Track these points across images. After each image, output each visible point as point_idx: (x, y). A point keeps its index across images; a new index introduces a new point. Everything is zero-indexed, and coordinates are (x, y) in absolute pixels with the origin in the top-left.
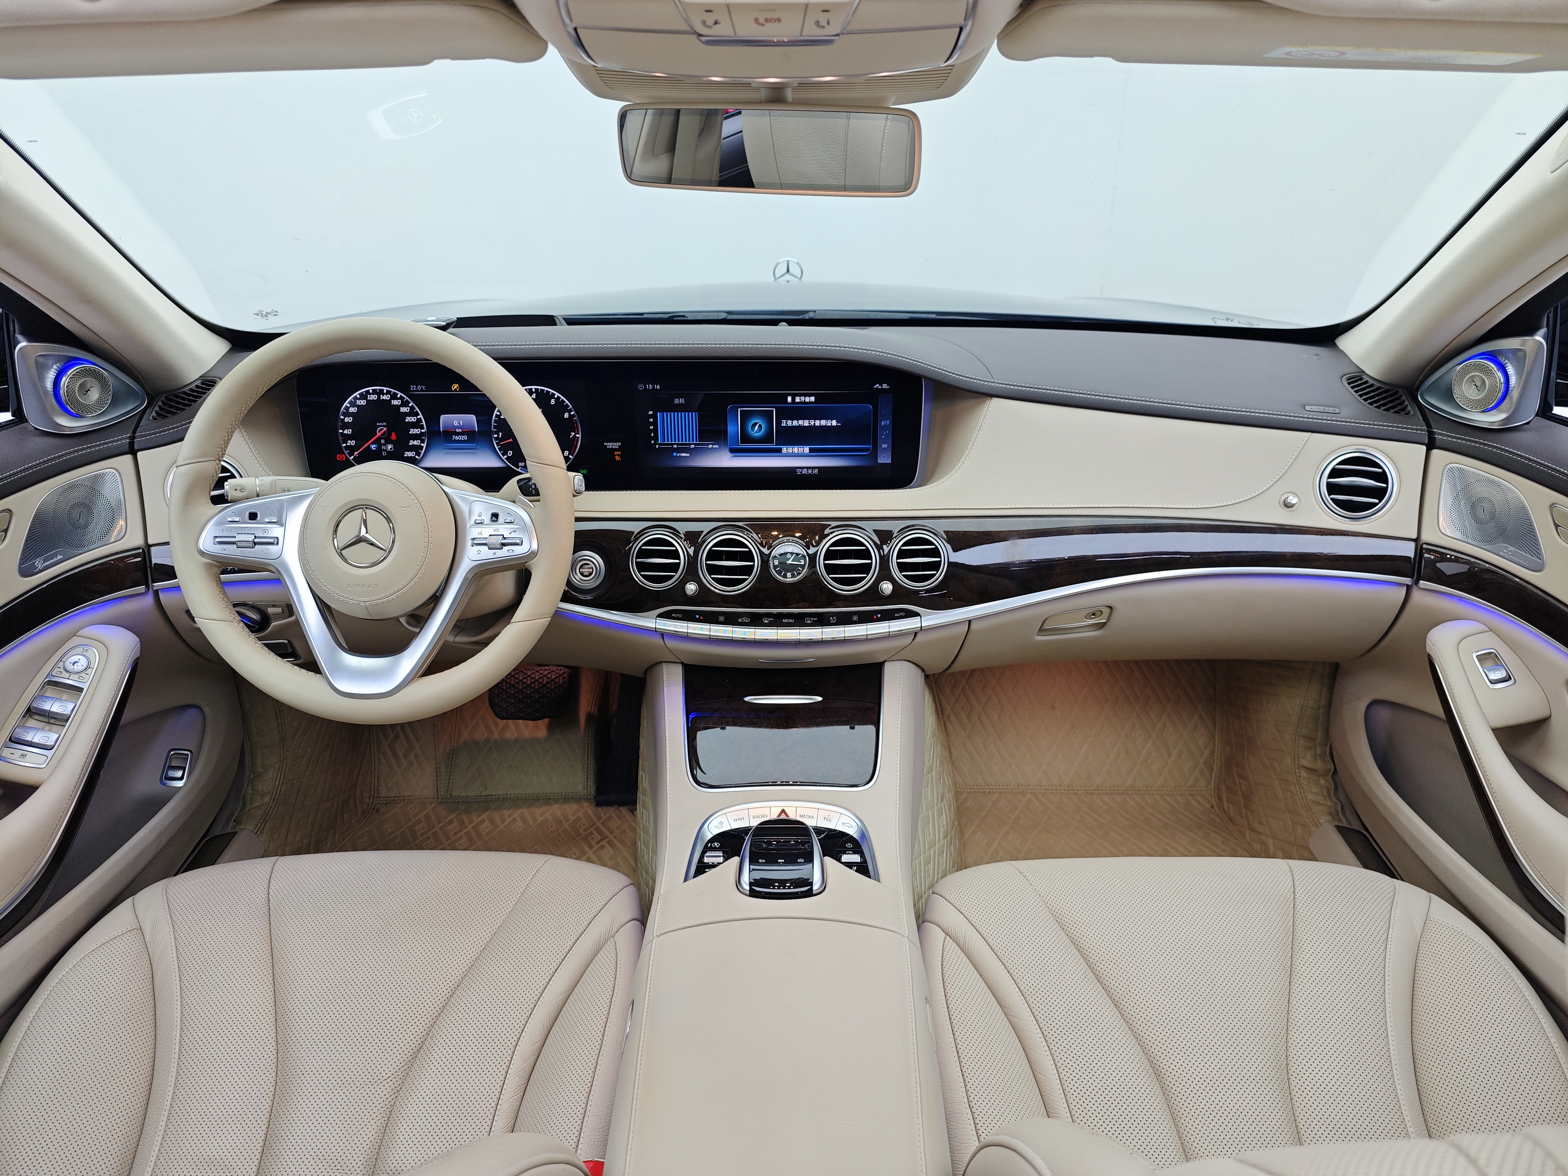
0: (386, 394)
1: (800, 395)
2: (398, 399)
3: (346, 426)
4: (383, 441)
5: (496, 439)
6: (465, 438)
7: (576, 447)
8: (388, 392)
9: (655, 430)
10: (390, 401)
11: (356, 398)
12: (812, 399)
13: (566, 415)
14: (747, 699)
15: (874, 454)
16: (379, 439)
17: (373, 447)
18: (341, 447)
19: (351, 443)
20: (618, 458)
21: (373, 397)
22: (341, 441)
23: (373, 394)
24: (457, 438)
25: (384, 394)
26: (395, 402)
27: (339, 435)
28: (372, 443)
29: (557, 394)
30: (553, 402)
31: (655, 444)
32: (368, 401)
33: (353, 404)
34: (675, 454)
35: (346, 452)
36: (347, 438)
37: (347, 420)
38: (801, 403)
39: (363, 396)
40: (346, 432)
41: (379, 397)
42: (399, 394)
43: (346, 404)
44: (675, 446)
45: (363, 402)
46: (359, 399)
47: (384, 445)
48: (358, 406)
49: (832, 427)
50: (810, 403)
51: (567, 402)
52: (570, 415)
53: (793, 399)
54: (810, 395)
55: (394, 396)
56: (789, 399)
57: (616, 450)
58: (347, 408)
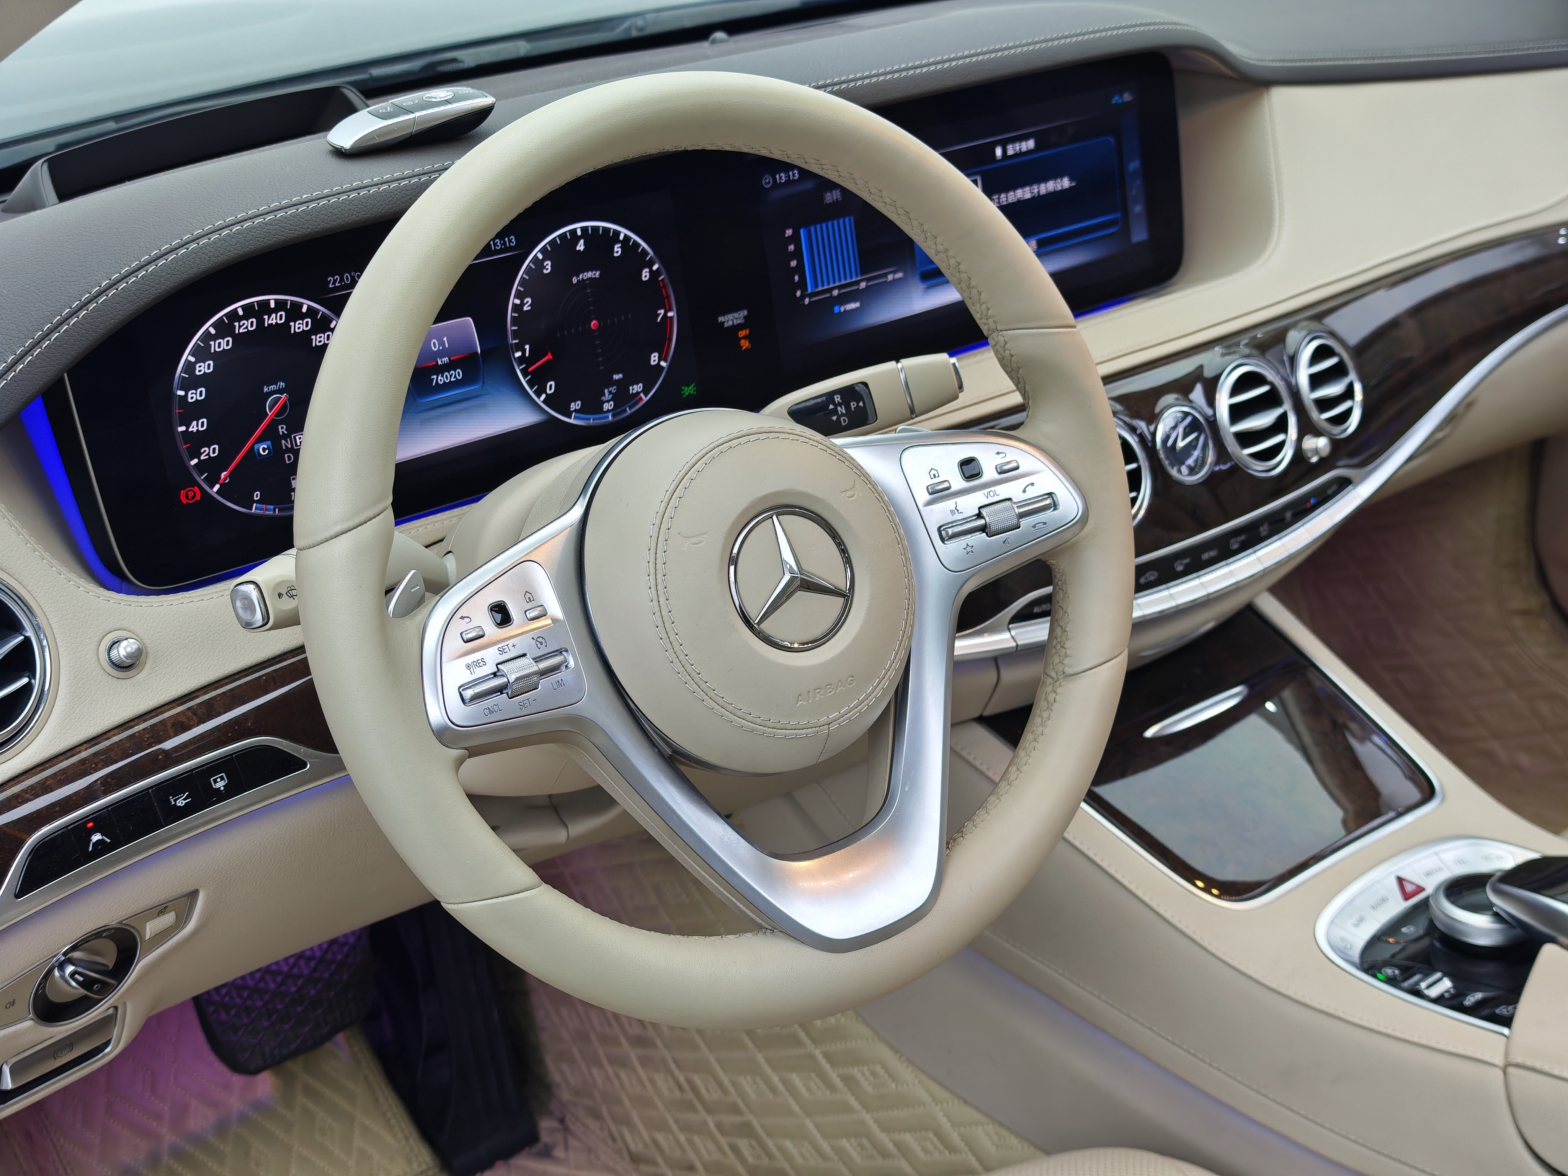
0: (275, 310)
1: (1013, 140)
2: (302, 316)
3: (192, 411)
4: (282, 429)
5: (521, 360)
6: (458, 374)
7: (670, 340)
8: (280, 305)
9: (800, 269)
10: (286, 326)
11: (207, 337)
12: (1031, 144)
13: (645, 275)
14: (1150, 733)
15: (1126, 231)
16: (274, 424)
17: (262, 449)
18: (186, 468)
19: (211, 451)
20: (745, 344)
21: (248, 325)
22: (185, 455)
23: (246, 317)
24: (441, 380)
25: (270, 312)
26: (299, 326)
27: (180, 440)
28: (259, 440)
29: (624, 232)
30: (618, 250)
31: (803, 297)
32: (237, 338)
33: (201, 354)
34: (836, 309)
35: (201, 479)
36: (197, 441)
37: (195, 396)
38: (1016, 155)
39: (223, 329)
40: (193, 428)
41: (260, 322)
42: (306, 304)
43: (187, 356)
44: (835, 293)
45: (224, 344)
46: (214, 338)
47: (285, 437)
48: (215, 356)
49: (1064, 191)
50: (1029, 152)
51: (643, 244)
52: (651, 271)
53: (1004, 151)
54: (1025, 138)
55: (295, 313)
56: (999, 152)
57: (740, 327)
58: (190, 367)
